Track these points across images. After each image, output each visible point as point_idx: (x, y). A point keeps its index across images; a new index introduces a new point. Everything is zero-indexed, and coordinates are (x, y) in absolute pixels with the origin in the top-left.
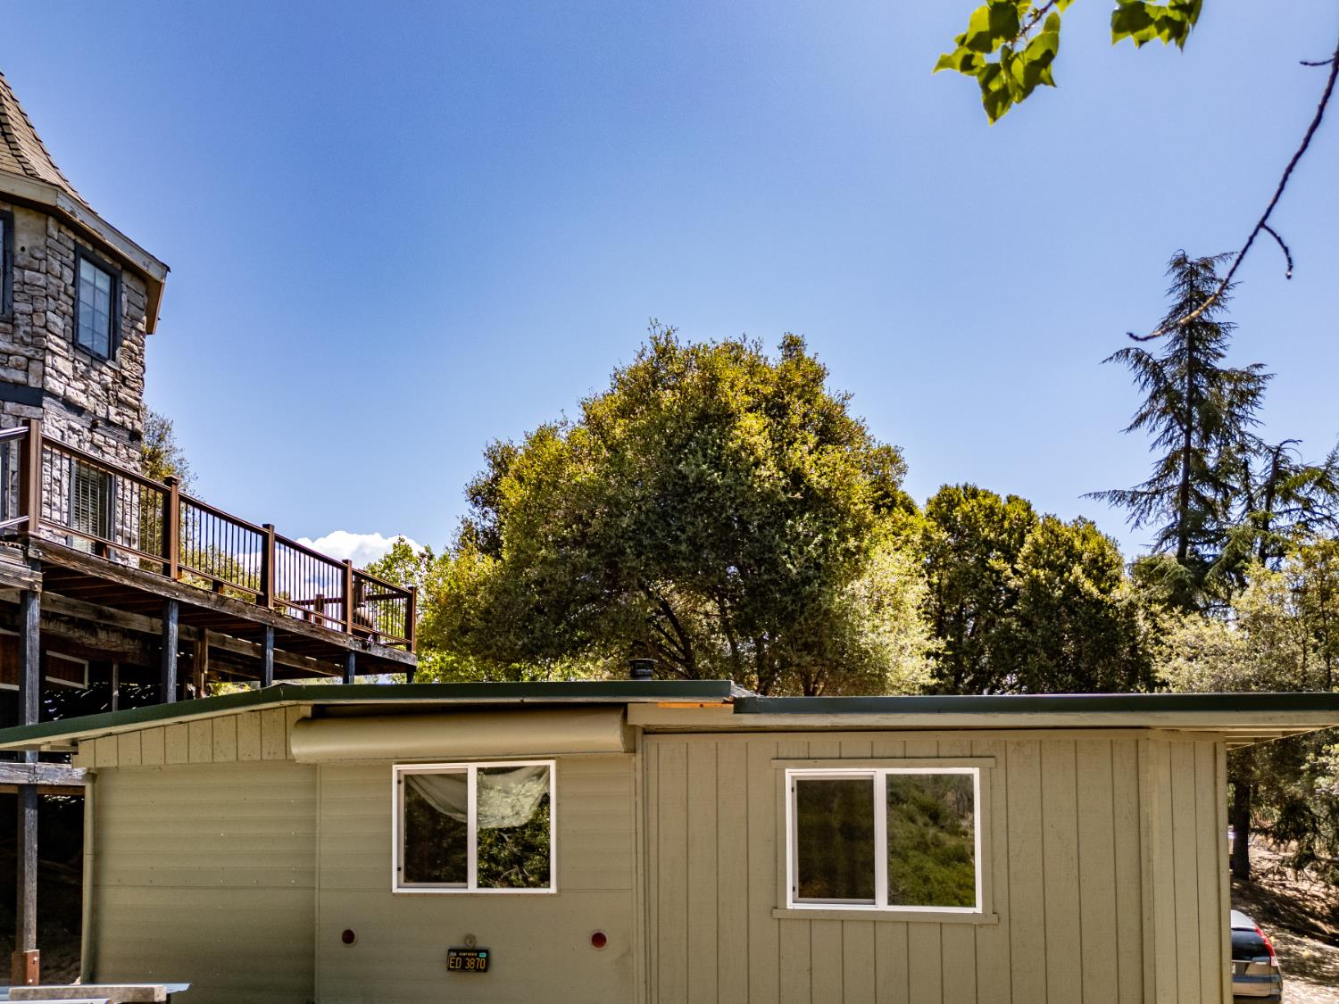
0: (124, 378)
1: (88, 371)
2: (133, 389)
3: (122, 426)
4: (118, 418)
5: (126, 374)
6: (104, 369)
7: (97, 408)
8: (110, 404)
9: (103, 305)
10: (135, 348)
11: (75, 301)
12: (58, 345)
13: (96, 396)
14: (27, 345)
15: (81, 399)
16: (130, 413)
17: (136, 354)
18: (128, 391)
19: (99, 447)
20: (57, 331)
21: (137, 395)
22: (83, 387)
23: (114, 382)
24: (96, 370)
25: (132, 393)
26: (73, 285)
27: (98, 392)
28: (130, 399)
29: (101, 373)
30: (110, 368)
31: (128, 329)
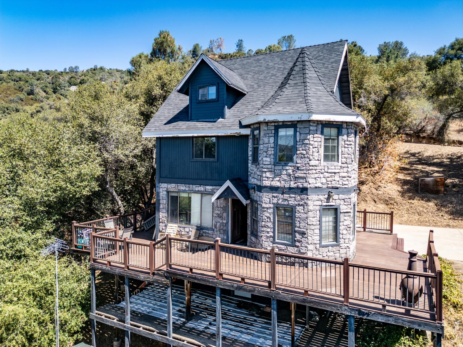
0: (298, 167)
1: (281, 172)
2: (303, 170)
3: (298, 188)
4: (295, 185)
5: (299, 165)
6: (287, 168)
7: (285, 184)
8: (291, 181)
10: (304, 152)
12: (267, 168)
13: (285, 180)
15: (278, 184)
16: (301, 181)
17: (304, 155)
18: (300, 172)
19: (286, 200)
20: (267, 163)
21: (305, 172)
22: (278, 179)
23: (293, 171)
24: (284, 170)
25: (302, 172)
27: (286, 178)
28: (300, 175)
29: (287, 170)
30: (291, 166)
31: (300, 146)
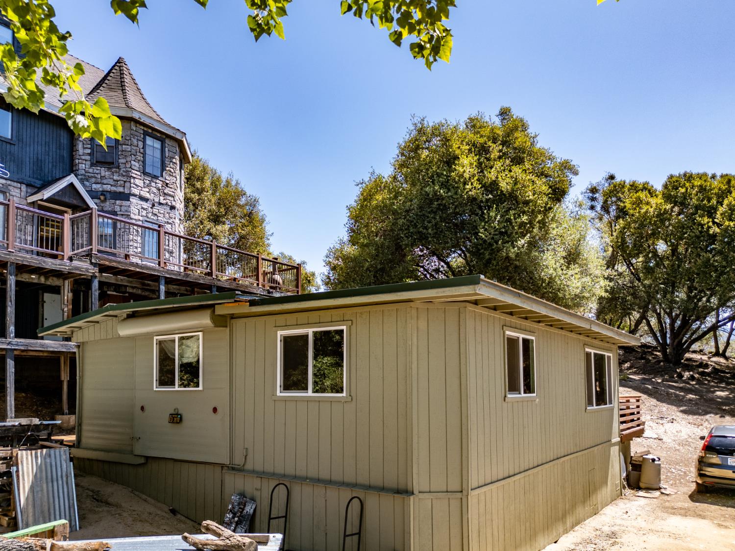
1: (150, 183)
3: (166, 204)
4: (164, 201)
5: (168, 182)
7: (155, 198)
8: (160, 195)
9: (158, 154)
10: (172, 170)
11: (144, 154)
12: (136, 174)
14: (124, 176)
15: (147, 195)
16: (170, 198)
17: (172, 173)
18: (169, 189)
19: (156, 215)
20: (136, 168)
21: (173, 190)
23: (162, 186)
24: (154, 182)
26: (143, 148)
27: (155, 191)
28: (169, 192)
30: (160, 180)
31: (168, 163)
